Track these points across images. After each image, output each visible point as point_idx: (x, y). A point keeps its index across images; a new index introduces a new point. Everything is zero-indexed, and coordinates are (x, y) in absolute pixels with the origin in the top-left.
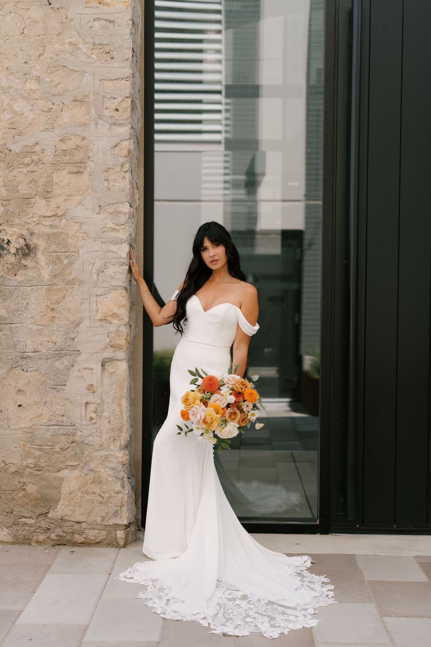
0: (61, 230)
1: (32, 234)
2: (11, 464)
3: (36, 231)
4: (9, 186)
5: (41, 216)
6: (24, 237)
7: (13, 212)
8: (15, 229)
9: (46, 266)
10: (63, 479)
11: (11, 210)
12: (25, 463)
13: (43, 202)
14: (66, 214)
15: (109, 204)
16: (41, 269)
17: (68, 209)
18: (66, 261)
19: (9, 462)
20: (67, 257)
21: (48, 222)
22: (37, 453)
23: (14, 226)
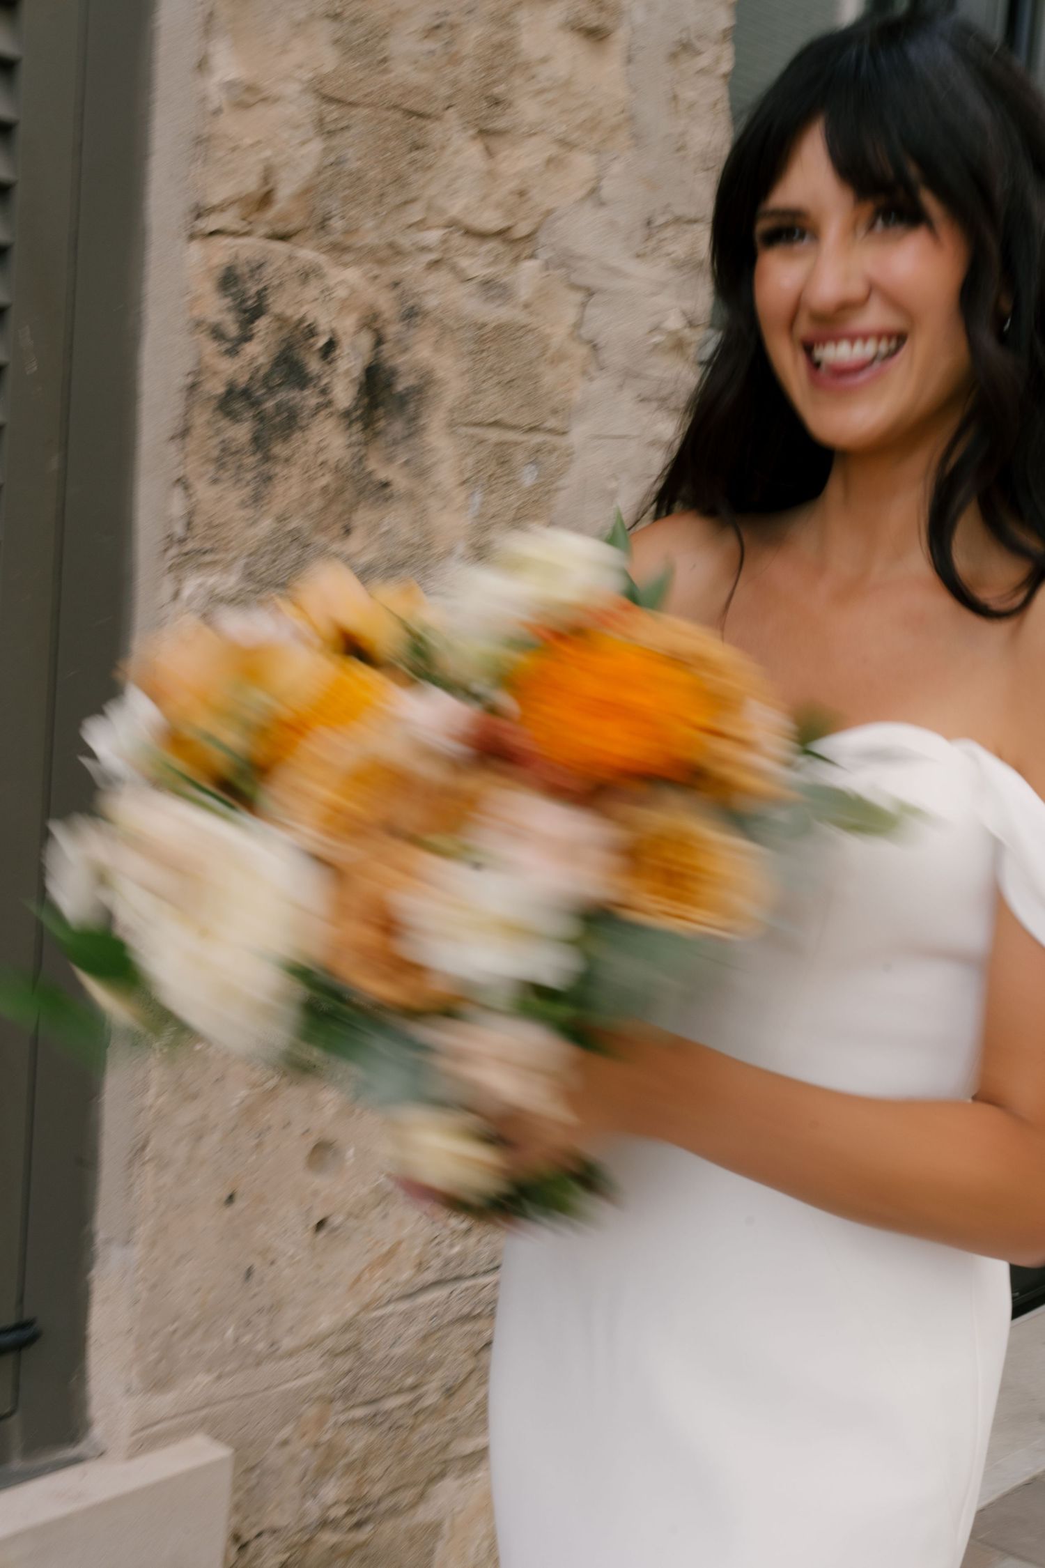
0: (521, 317)
1: (411, 315)
2: (265, 1539)
3: (431, 302)
4: (354, 22)
5: (452, 224)
6: (377, 325)
7: (357, 177)
8: (352, 275)
9: (460, 496)
10: (434, 1530)
11: (353, 165)
12: (313, 1510)
13: (471, 153)
14: (542, 238)
15: (678, 220)
16: (434, 504)
17: (549, 212)
18: (528, 477)
19: (255, 1531)
20: (536, 454)
21: (476, 263)
22: (359, 1441)
23: (348, 257)
